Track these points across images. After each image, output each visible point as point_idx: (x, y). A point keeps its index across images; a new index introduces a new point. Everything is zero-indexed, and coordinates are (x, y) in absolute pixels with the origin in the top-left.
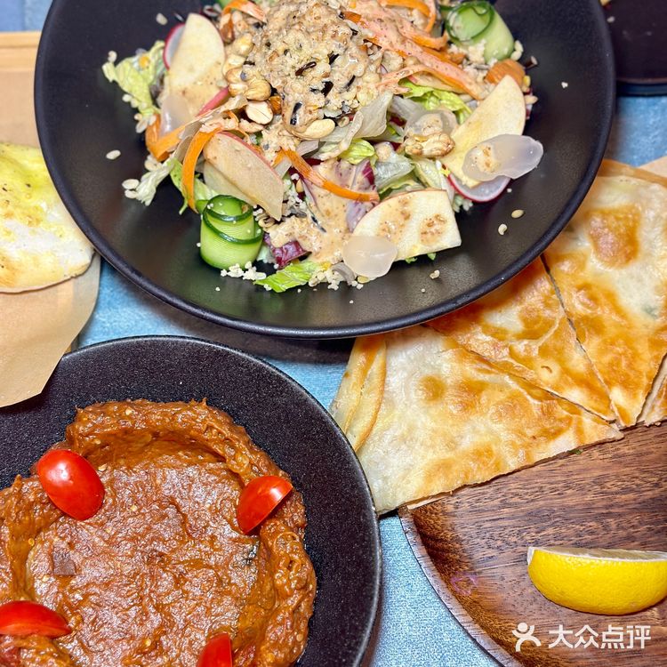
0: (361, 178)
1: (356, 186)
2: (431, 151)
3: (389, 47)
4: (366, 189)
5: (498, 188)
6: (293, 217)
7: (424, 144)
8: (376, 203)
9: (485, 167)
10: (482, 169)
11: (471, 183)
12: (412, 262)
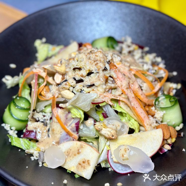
0: (74, 125)
1: (70, 127)
2: (105, 134)
3: (120, 86)
4: (74, 131)
5: (126, 170)
6: (42, 123)
7: (104, 129)
8: (74, 140)
9: (122, 156)
10: (120, 156)
11: (115, 160)
12: (69, 173)
